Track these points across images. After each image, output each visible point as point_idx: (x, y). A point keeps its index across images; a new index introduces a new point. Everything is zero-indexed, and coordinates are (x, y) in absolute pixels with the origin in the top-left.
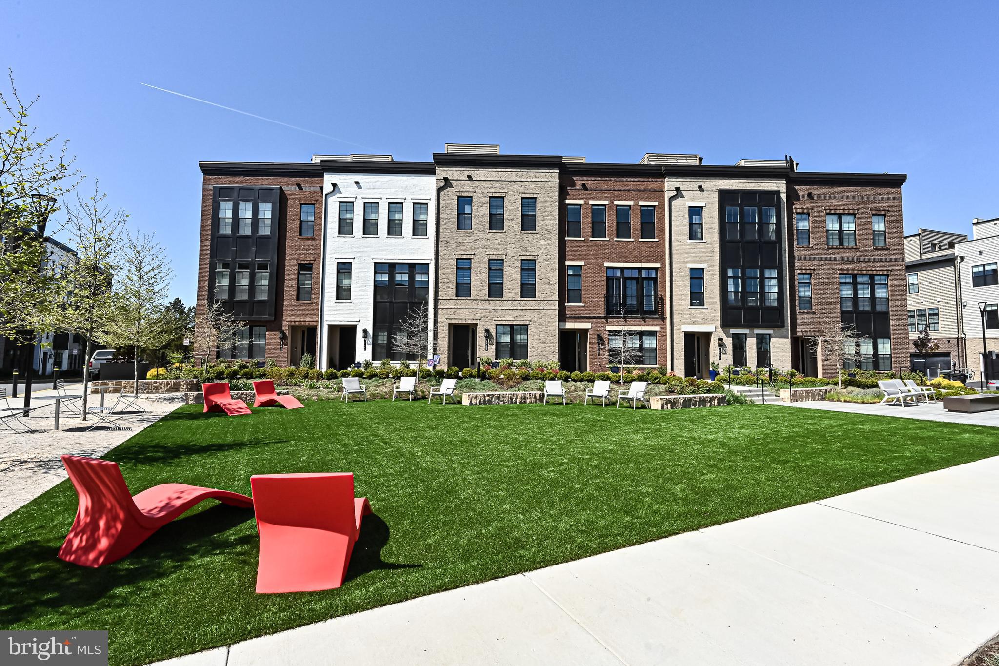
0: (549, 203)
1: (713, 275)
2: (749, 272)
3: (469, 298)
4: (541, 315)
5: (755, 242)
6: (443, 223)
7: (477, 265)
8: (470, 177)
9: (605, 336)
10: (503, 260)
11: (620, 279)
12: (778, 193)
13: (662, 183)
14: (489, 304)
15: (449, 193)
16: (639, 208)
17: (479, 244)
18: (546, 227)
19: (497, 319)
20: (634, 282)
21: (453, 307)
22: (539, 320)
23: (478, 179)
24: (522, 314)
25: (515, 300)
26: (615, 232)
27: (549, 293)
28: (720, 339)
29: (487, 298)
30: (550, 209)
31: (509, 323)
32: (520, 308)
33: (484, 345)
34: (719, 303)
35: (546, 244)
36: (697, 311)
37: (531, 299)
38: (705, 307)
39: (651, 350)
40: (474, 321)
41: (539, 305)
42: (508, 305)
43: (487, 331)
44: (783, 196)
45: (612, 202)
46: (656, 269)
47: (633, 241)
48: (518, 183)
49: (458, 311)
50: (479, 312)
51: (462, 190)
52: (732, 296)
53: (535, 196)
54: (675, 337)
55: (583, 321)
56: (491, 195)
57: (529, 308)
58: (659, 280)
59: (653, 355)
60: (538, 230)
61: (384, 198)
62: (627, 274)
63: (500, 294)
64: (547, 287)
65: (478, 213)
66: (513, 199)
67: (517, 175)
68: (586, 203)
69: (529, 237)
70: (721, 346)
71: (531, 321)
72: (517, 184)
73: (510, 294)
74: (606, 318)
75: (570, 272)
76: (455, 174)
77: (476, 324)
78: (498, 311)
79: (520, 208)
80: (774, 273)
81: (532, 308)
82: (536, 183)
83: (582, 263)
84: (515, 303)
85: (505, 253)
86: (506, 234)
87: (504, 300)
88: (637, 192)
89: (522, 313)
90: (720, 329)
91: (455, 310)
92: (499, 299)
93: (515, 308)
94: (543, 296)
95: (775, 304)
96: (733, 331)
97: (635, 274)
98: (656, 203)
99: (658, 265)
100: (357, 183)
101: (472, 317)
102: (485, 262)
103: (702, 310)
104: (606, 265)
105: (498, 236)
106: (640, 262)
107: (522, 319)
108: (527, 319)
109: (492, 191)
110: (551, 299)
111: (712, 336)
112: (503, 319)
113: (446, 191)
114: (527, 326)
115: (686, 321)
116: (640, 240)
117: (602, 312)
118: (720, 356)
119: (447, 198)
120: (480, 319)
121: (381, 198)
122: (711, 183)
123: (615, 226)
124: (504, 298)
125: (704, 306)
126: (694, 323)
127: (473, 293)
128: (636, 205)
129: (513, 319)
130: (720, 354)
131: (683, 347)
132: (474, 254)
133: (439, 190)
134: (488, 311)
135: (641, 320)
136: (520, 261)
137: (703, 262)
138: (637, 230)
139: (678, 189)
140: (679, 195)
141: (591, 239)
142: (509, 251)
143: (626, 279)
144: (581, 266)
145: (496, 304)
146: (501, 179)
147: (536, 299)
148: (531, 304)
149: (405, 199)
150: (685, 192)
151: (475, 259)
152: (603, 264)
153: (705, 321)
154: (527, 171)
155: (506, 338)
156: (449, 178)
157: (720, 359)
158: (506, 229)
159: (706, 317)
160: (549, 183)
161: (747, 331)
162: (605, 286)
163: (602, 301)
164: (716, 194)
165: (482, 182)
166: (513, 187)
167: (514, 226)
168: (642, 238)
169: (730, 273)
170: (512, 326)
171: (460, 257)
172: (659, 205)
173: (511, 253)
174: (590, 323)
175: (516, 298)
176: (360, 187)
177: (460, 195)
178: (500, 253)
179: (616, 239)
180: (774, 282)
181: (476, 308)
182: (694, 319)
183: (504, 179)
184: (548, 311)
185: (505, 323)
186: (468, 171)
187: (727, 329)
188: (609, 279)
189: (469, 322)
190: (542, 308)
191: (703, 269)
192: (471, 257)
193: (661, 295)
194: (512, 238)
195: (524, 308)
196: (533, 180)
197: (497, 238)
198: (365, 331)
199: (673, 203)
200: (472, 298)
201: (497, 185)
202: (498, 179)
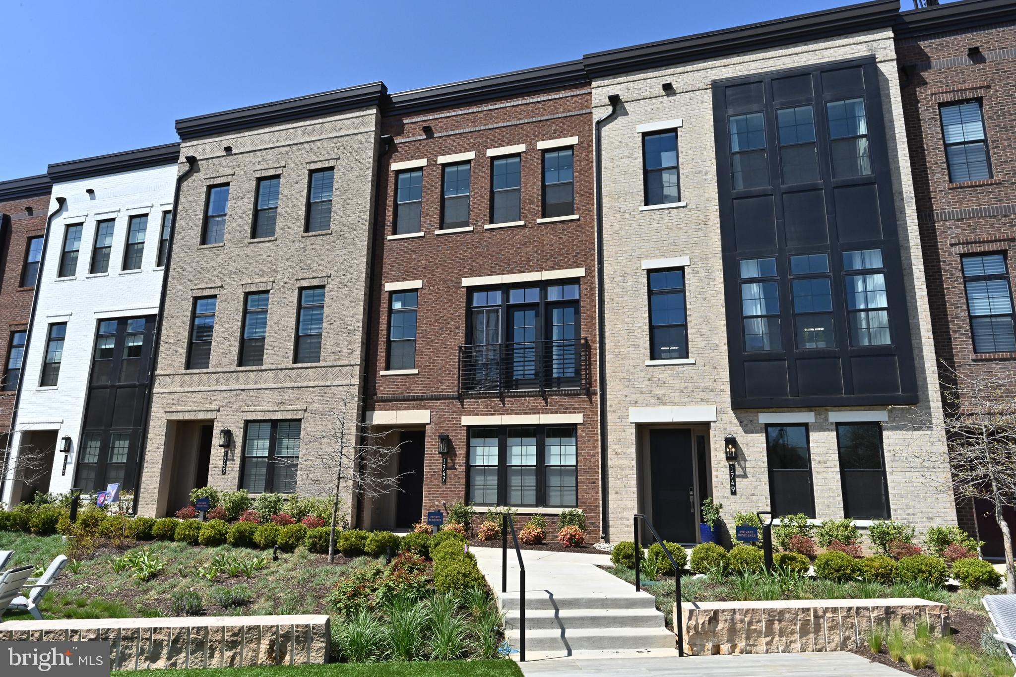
0: (356, 174)
1: (707, 281)
2: (800, 263)
3: (205, 371)
4: (327, 397)
5: (815, 189)
6: (180, 237)
7: (224, 305)
8: (228, 149)
9: (459, 440)
10: (267, 292)
11: (497, 311)
12: (869, 63)
13: (588, 97)
14: (237, 380)
15: (195, 184)
16: (539, 155)
17: (232, 267)
18: (347, 220)
19: (246, 409)
20: (531, 314)
21: (177, 389)
22: (321, 408)
23: (242, 150)
24: (291, 397)
25: (281, 369)
26: (487, 212)
27: (344, 350)
28: (731, 441)
29: (234, 367)
30: (356, 185)
31: (268, 417)
32: (289, 385)
33: (221, 463)
34: (724, 349)
35: (344, 252)
36: (669, 371)
37: (309, 365)
38: (690, 360)
39: (562, 470)
40: (209, 416)
41: (325, 377)
42: (268, 380)
43: (227, 434)
44: (890, 71)
45: (481, 153)
46: (575, 281)
47: (524, 226)
48: (305, 145)
49: (185, 397)
50: (219, 397)
51: (214, 175)
52: (759, 327)
53: (332, 164)
54: (610, 438)
55: (414, 408)
56: (259, 176)
57: (305, 384)
58: (582, 304)
59: (570, 481)
60: (334, 227)
61: (123, 210)
62: (516, 297)
63: (258, 359)
64: (341, 338)
65: (235, 211)
66: (294, 176)
67: (304, 133)
68: (432, 163)
69: (317, 242)
70: (734, 456)
71: (305, 410)
72: (303, 149)
73: (275, 357)
74: (460, 398)
75: (397, 306)
76: (208, 148)
77: (212, 421)
78: (251, 393)
79: (305, 191)
80: (875, 259)
81: (311, 384)
82: (336, 140)
83: (417, 284)
84: (281, 374)
85: (271, 279)
86: (278, 242)
87: (261, 371)
88: (533, 126)
89: (290, 394)
90: (730, 415)
91: (181, 395)
92: (254, 368)
93: (280, 385)
94: (333, 358)
95: (886, 340)
96: (765, 418)
97: (533, 296)
98: (573, 140)
99: (580, 272)
100: (90, 192)
101: (207, 406)
102: (238, 298)
103: (681, 368)
104: (467, 282)
105: (264, 248)
106: (541, 269)
107: (291, 408)
108: (299, 407)
109: (262, 167)
110: (347, 362)
111: (712, 433)
112: (258, 408)
113: (190, 180)
114: (300, 420)
115: (639, 396)
116: (540, 221)
117: (451, 384)
118: (733, 485)
119: (191, 192)
120: (218, 411)
121: (119, 211)
122: (696, 74)
123: (487, 201)
124: (263, 367)
125: (687, 357)
126: (661, 401)
127: (213, 360)
128: (531, 149)
129: (275, 408)
130: (733, 478)
131: (634, 463)
132: (221, 287)
133: (181, 180)
134: (234, 393)
135: (540, 400)
136: (296, 292)
137: (679, 253)
138: (532, 202)
139: (615, 100)
140: (618, 112)
141: (437, 232)
142: (280, 274)
143: (510, 310)
144: (416, 290)
145: (250, 378)
146: (277, 145)
147: (321, 364)
148: (309, 375)
149: (152, 207)
150: (633, 104)
151: (222, 294)
152: (460, 282)
153: (689, 395)
154: (320, 121)
155: (261, 449)
156: (198, 158)
157: (734, 493)
158: (278, 233)
159: (691, 386)
160: (359, 137)
161: (807, 417)
162: (463, 328)
163: (453, 360)
164: (708, 96)
165: (248, 155)
166: (296, 153)
167: (292, 225)
168: (544, 216)
169: (750, 269)
170: (274, 423)
171: (200, 294)
172: (580, 142)
173: (280, 278)
174: (429, 411)
175: (283, 366)
176: (93, 198)
177: (211, 183)
178: (264, 280)
179: (487, 226)
180: (879, 280)
181: (213, 388)
182: (660, 392)
183: (283, 144)
184: (341, 389)
185: (259, 417)
186: (227, 140)
187: (750, 415)
188: (471, 313)
189: (201, 416)
190: (328, 383)
191: (682, 268)
192: (216, 291)
193: (586, 339)
194: (286, 249)
195: (296, 385)
196: (331, 135)
197: (262, 252)
198: (68, 440)
199: (605, 131)
200: (210, 370)
201: (270, 155)
202: (273, 146)
